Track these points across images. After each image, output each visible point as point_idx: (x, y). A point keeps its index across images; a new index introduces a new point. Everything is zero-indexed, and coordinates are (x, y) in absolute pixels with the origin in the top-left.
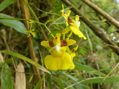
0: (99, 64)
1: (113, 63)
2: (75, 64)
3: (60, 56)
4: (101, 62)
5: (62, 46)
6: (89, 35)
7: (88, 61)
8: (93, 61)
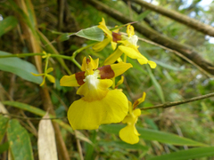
0: (182, 128)
1: (208, 121)
2: (139, 131)
3: (100, 98)
4: (183, 124)
5: (102, 78)
6: (155, 76)
7: (161, 123)
8: (169, 123)
